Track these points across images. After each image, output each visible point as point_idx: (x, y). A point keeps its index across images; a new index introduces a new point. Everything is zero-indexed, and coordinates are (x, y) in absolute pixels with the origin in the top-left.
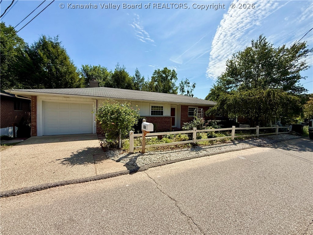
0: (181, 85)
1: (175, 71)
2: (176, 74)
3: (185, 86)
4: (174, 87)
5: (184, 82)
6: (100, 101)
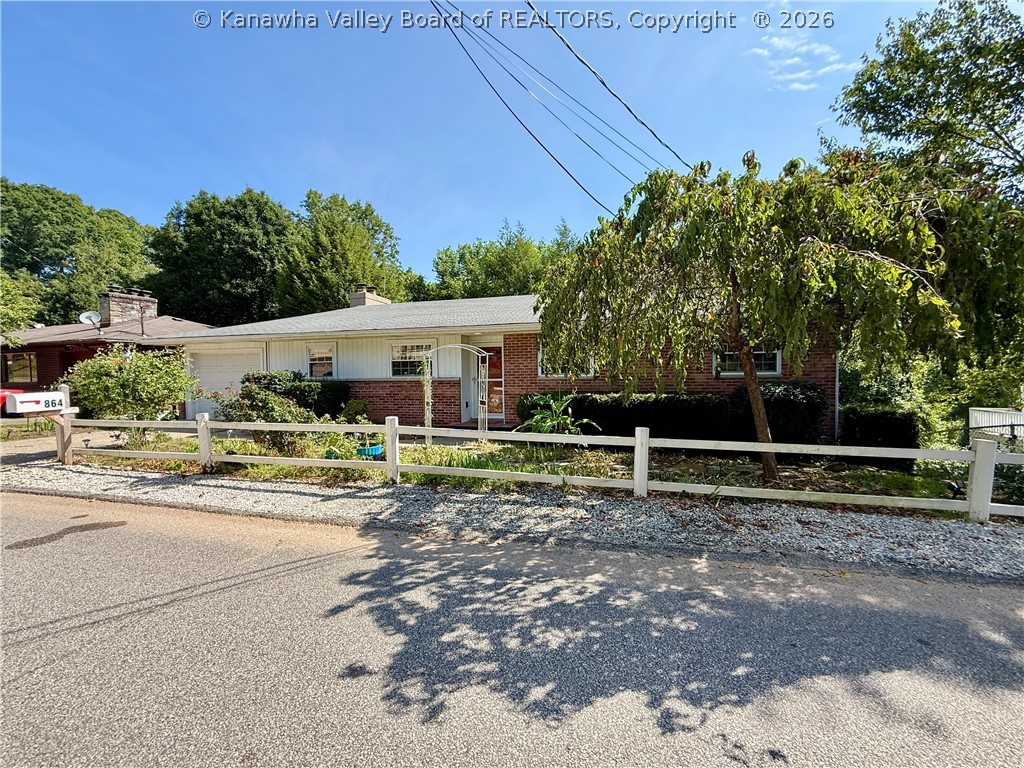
6: (272, 344)
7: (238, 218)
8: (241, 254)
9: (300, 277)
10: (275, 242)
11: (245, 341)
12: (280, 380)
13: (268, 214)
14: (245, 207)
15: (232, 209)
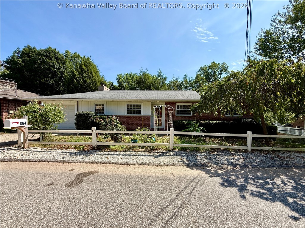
6: (80, 102)
7: (47, 57)
8: (49, 69)
9: (76, 79)
10: (62, 66)
11: (68, 101)
12: (91, 115)
13: (59, 57)
14: (50, 53)
15: (44, 53)
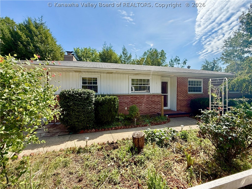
0: (171, 63)
1: (163, 51)
2: (165, 54)
3: (175, 63)
4: (163, 63)
5: (173, 60)
